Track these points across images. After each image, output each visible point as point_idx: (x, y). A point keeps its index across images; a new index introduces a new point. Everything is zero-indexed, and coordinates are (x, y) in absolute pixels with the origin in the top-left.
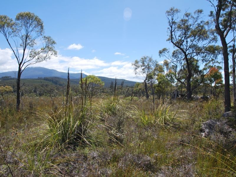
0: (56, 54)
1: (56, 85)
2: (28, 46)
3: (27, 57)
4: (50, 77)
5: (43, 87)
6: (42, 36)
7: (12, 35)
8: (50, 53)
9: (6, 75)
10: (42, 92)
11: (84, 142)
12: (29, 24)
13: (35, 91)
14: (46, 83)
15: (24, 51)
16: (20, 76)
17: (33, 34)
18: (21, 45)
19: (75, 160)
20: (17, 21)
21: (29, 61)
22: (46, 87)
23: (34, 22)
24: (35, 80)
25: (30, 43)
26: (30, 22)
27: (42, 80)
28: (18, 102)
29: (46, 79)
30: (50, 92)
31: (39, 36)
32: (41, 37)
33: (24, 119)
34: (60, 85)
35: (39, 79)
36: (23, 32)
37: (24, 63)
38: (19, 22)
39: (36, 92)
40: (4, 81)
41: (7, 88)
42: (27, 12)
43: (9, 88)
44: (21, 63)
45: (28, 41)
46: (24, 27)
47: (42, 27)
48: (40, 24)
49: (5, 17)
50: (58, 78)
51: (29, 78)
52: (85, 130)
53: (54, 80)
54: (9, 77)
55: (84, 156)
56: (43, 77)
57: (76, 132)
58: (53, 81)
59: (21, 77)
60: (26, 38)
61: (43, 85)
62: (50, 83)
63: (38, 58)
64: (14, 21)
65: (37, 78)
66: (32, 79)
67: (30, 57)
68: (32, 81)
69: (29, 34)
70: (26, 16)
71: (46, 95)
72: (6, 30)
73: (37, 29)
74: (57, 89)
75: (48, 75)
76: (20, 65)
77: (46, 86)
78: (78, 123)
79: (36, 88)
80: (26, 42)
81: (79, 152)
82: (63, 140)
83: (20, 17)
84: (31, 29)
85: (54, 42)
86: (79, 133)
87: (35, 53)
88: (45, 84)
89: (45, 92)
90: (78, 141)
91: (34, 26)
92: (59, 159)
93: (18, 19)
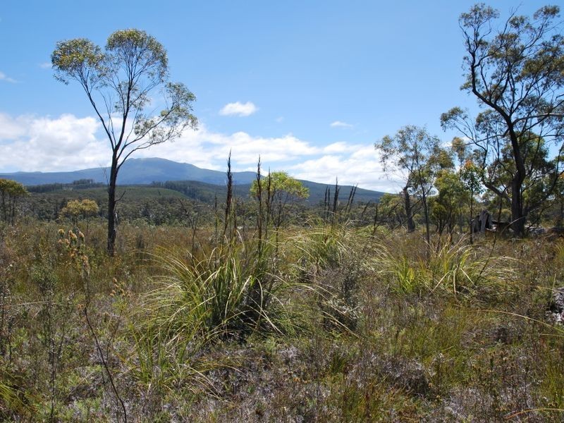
0: (194, 120)
1: (193, 200)
2: (132, 108)
3: (130, 135)
4: (181, 182)
5: (162, 204)
6: (165, 84)
7: (98, 84)
8: (181, 122)
9: (83, 178)
10: (161, 216)
11: (263, 324)
12: (135, 57)
13: (146, 214)
14: (171, 196)
15: (125, 118)
16: (116, 176)
17: (142, 81)
18: (116, 107)
19: (243, 364)
20: (109, 52)
21: (135, 140)
22: (170, 203)
23: (145, 53)
24: (146, 189)
25: (138, 102)
26: (138, 53)
27: (162, 187)
28: (112, 234)
29: (170, 186)
30: (182, 214)
31: (155, 84)
32: (162, 85)
33: (124, 273)
34: (203, 199)
35: (155, 185)
36: (122, 76)
37: (125, 146)
38: (113, 53)
39: (148, 216)
40: (78, 191)
41: (86, 204)
42: (131, 30)
43: (90, 204)
44: (117, 147)
45: (133, 97)
46: (124, 64)
47: (164, 62)
48: (160, 56)
49: (84, 43)
50: (198, 183)
51: (132, 183)
52: (267, 298)
53: (188, 188)
54: (88, 181)
55: (266, 356)
56: (164, 181)
57: (244, 302)
58: (185, 190)
59: (118, 182)
60: (130, 89)
61: (163, 199)
62: (179, 195)
63: (154, 136)
64: (103, 51)
65: (149, 183)
66: (138, 186)
67: (137, 133)
68: (139, 189)
69: (134, 81)
70: (129, 39)
71: (170, 223)
72: (85, 73)
73: (150, 69)
74: (196, 210)
75: (174, 178)
76: (115, 151)
77: (171, 201)
78: (249, 281)
79: (147, 206)
80: (128, 100)
81: (252, 347)
82: (216, 320)
83: (118, 41)
84: (139, 68)
85: (190, 97)
86: (253, 305)
87: (146, 125)
88: (167, 197)
89: (168, 217)
90: (252, 322)
91: (146, 61)
92: (207, 361)
93: (111, 45)
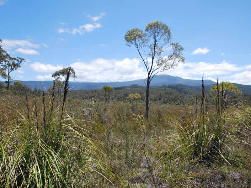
0: (183, 60)
1: (180, 93)
2: (156, 55)
3: (155, 66)
4: (175, 85)
5: (167, 95)
6: (170, 43)
7: (142, 46)
8: (177, 59)
9: (134, 84)
10: (166, 100)
11: (220, 158)
12: (157, 33)
13: (160, 99)
14: (171, 91)
15: (153, 59)
17: (160, 43)
18: (149, 54)
19: (210, 178)
20: (146, 32)
21: (157, 69)
22: (170, 94)
23: (161, 31)
24: (160, 88)
25: (158, 52)
26: (158, 31)
27: (167, 87)
28: (147, 109)
29: (170, 87)
30: (175, 100)
31: (166, 44)
32: (169, 44)
33: (152, 127)
34: (185, 93)
35: (164, 86)
36: (152, 42)
37: (153, 71)
38: (148, 32)
39: (161, 100)
40: (132, 89)
41: (136, 95)
42: (155, 21)
43: (137, 95)
44: (150, 72)
45: (156, 50)
46: (152, 37)
47: (169, 34)
48: (167, 32)
49: (137, 30)
50: (182, 85)
51: (154, 86)
52: (222, 145)
53: (178, 88)
54: (136, 85)
55: (223, 175)
56: (167, 85)
57: (210, 146)
58: (177, 89)
59: (150, 85)
60: (155, 47)
61: (167, 93)
62: (174, 91)
63: (166, 66)
64: (144, 32)
65: (161, 85)
66: (157, 87)
67: (158, 65)
68: (157, 88)
69: (157, 43)
70: (154, 26)
71: (170, 103)
72: (137, 42)
73: (164, 37)
74: (181, 97)
75: (172, 83)
77: (171, 93)
78: (213, 136)
79: (160, 96)
80: (154, 51)
81: (215, 170)
82: (196, 154)
83: (150, 27)
84: (159, 37)
85: (182, 49)
86: (214, 148)
87: (162, 61)
88: (169, 92)
89: (169, 100)
90: (214, 156)
91: (161, 34)
92: (192, 174)
93: (147, 30)
